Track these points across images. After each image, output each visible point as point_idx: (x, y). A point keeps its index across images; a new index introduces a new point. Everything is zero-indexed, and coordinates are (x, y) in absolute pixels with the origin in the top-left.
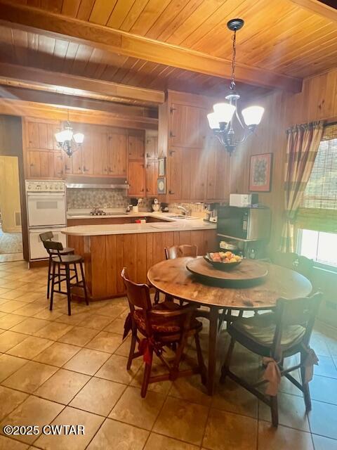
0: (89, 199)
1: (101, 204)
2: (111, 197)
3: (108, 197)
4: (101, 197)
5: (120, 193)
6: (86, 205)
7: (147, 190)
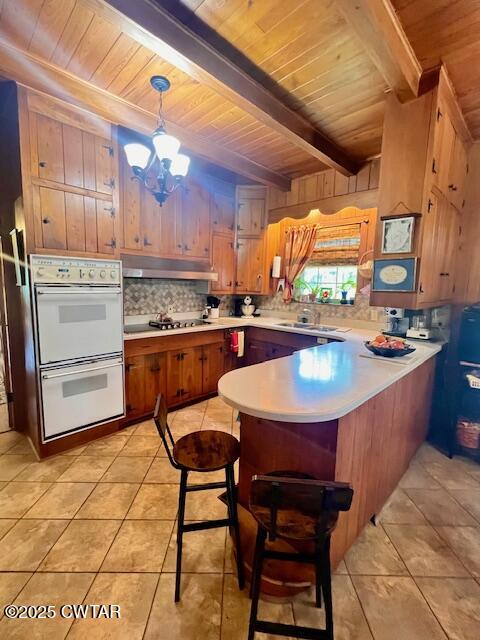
0: (145, 297)
1: (164, 305)
2: (179, 294)
3: (174, 294)
4: (164, 294)
5: (193, 288)
6: (140, 309)
7: (236, 284)
